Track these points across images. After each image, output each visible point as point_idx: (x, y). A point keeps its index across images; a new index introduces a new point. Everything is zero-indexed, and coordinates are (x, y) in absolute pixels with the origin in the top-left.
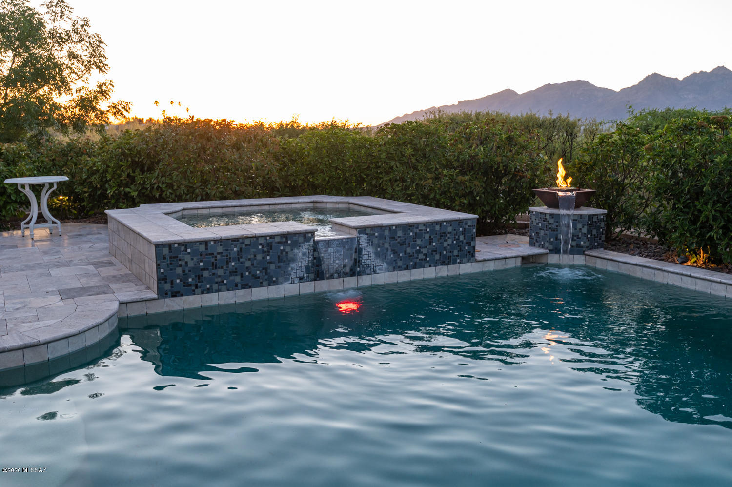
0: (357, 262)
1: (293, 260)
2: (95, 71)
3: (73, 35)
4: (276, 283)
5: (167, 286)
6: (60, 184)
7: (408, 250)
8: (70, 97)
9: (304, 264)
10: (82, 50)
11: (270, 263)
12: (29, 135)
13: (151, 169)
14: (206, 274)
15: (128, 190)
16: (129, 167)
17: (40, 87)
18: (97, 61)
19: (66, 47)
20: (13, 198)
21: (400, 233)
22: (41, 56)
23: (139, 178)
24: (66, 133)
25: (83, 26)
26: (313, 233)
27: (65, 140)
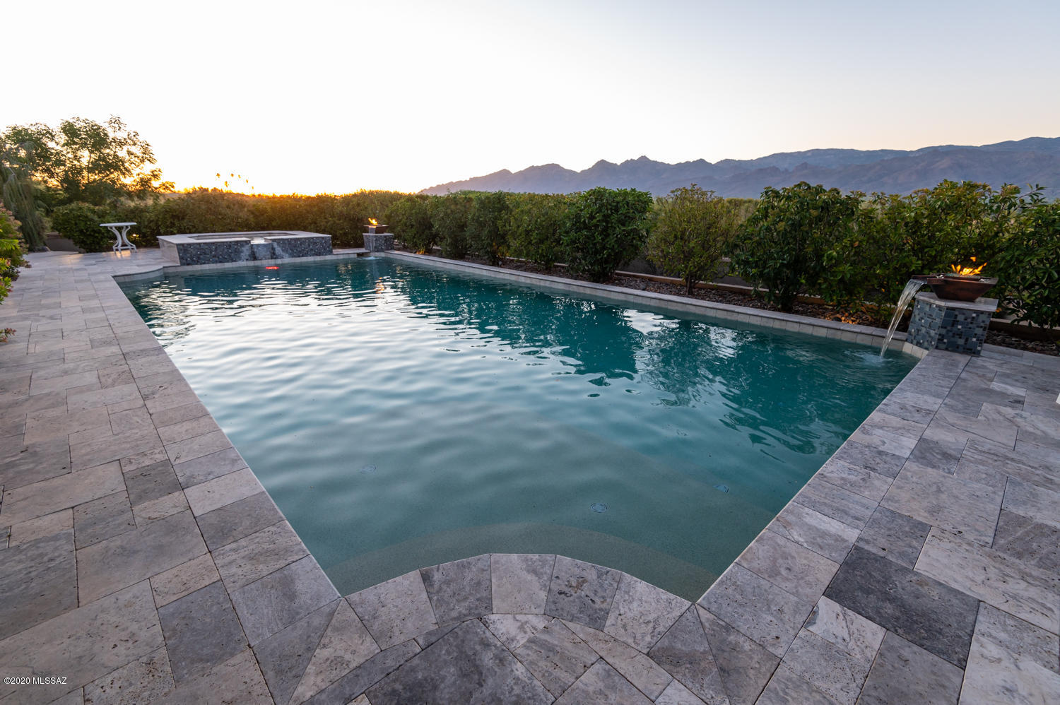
0: (274, 254)
1: (242, 252)
2: (147, 162)
3: (129, 141)
4: (235, 261)
5: (184, 261)
6: (131, 226)
7: (298, 249)
8: (132, 179)
9: (247, 254)
10: (137, 150)
11: (231, 253)
12: (108, 202)
13: (183, 219)
14: (201, 257)
15: (172, 229)
16: (171, 218)
17: (112, 173)
18: (147, 156)
19: (125, 148)
20: (106, 234)
21: (293, 242)
22: (108, 154)
23: (177, 223)
24: (133, 200)
25: (134, 136)
26: (250, 241)
27: (132, 204)
